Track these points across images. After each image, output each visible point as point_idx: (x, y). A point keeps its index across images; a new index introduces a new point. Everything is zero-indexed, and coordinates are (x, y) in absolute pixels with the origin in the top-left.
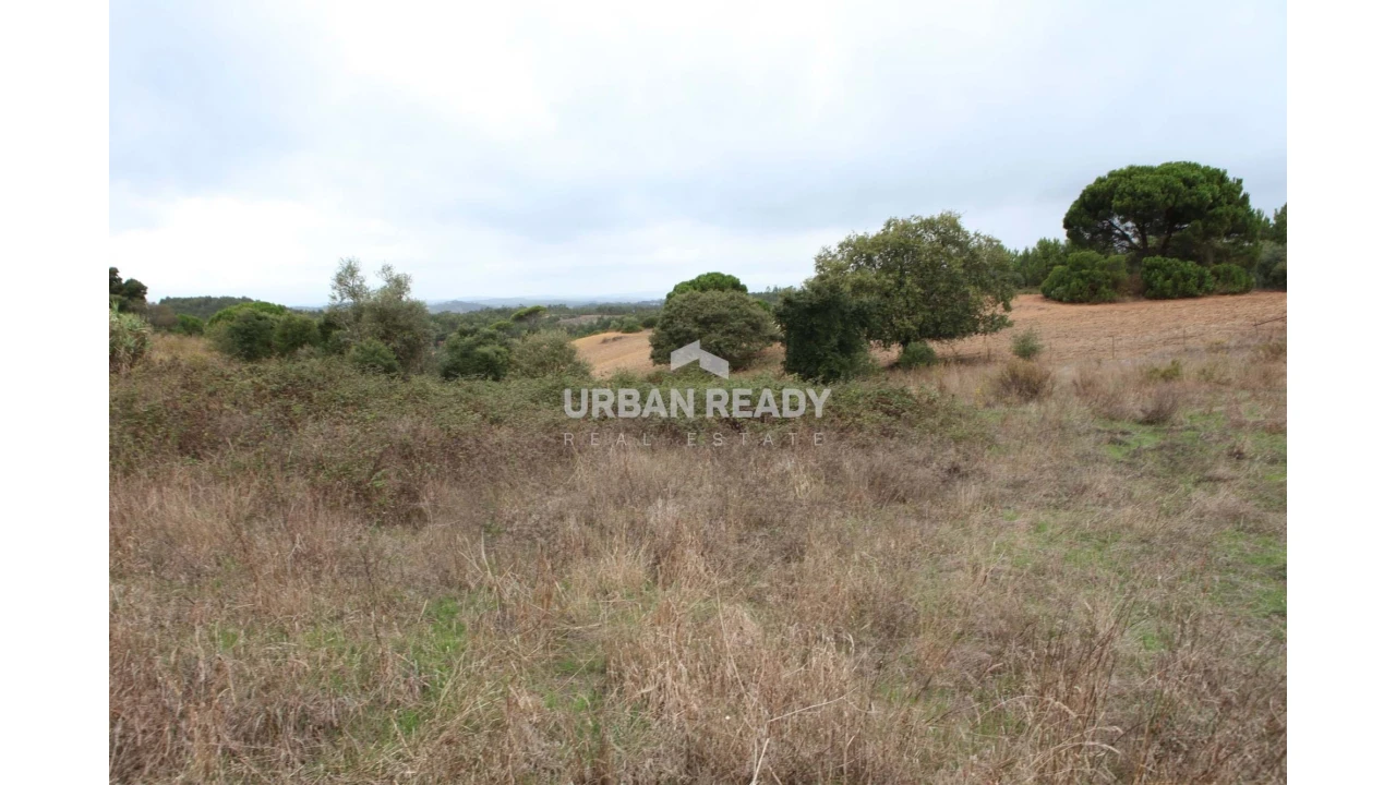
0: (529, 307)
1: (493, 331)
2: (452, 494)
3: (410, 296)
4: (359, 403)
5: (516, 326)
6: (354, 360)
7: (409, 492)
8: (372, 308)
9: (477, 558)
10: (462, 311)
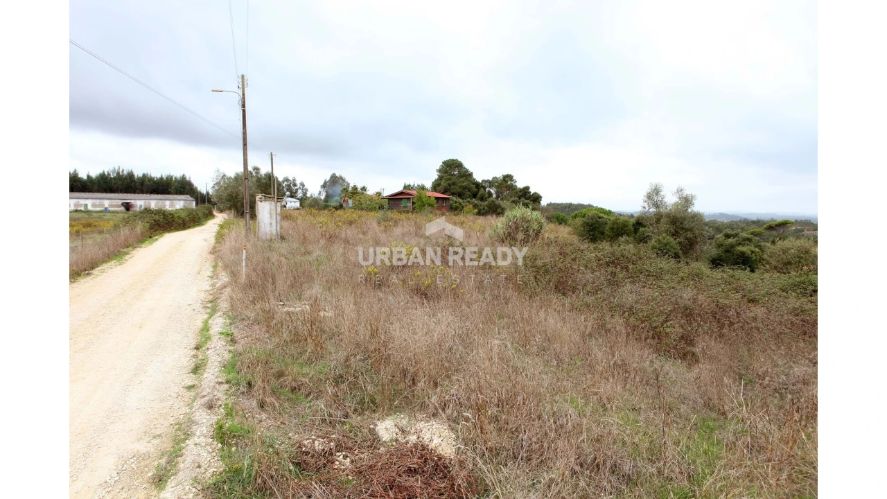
0: (779, 219)
1: (749, 236)
2: (716, 347)
3: (693, 209)
4: (658, 276)
5: (767, 233)
6: (653, 248)
7: (687, 339)
8: (668, 215)
10: (725, 220)
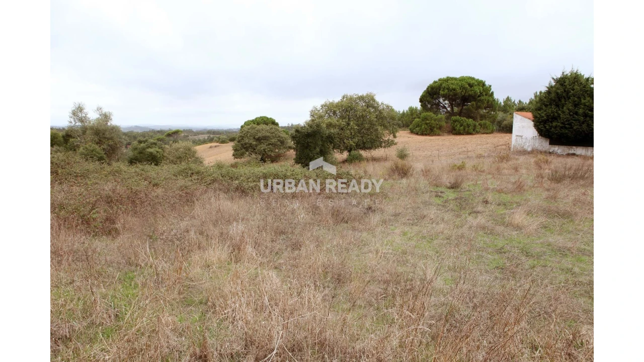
0: (174, 129)
1: (155, 141)
2: (132, 220)
3: (112, 123)
4: (84, 175)
5: (167, 139)
6: (82, 154)
7: (110, 220)
8: (92, 128)
9: (145, 253)
10: (140, 131)
